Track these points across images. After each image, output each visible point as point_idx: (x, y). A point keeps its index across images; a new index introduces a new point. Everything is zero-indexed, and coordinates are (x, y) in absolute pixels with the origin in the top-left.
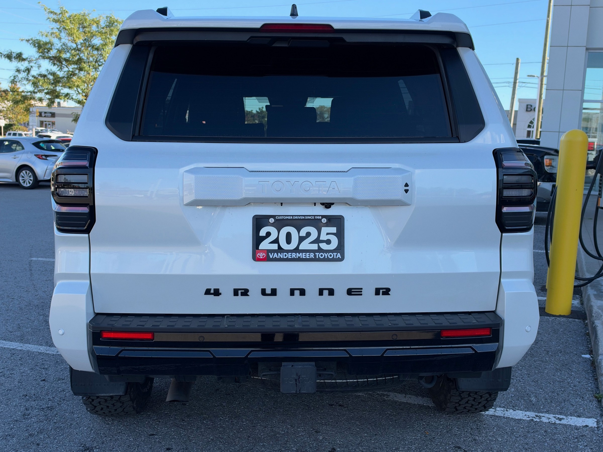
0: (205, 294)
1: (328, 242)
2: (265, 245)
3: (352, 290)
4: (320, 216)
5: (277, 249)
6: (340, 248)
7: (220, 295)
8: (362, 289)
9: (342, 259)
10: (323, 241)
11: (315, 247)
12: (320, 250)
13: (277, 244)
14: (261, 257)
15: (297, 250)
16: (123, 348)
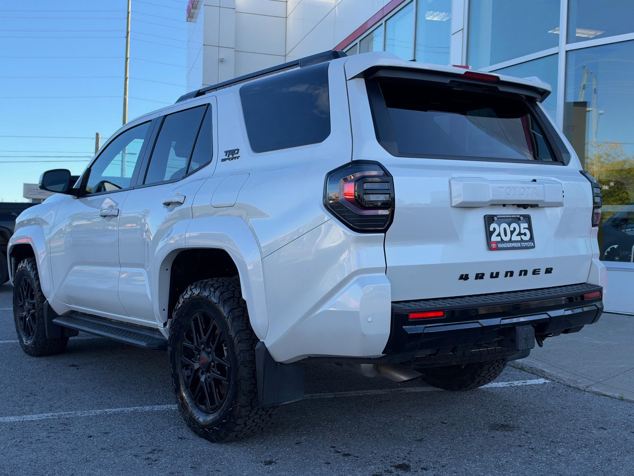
0: (459, 279)
1: (525, 234)
2: (494, 238)
3: (536, 271)
4: (519, 215)
5: (500, 240)
6: (532, 238)
7: (468, 280)
8: (540, 269)
9: (534, 247)
10: (522, 234)
11: (518, 238)
12: (522, 241)
13: (500, 237)
14: (494, 247)
15: (510, 241)
16: (425, 326)
